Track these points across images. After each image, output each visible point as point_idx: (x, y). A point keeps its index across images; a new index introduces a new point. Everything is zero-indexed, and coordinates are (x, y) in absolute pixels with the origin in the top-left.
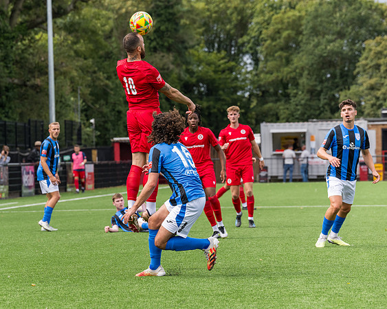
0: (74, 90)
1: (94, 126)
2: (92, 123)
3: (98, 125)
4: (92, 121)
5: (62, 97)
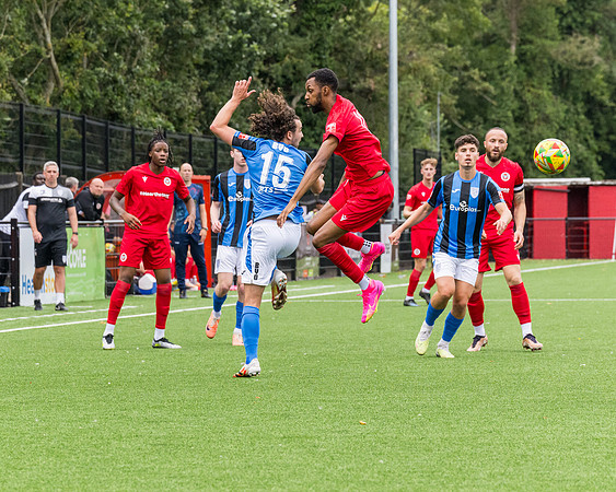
5: (409, 109)
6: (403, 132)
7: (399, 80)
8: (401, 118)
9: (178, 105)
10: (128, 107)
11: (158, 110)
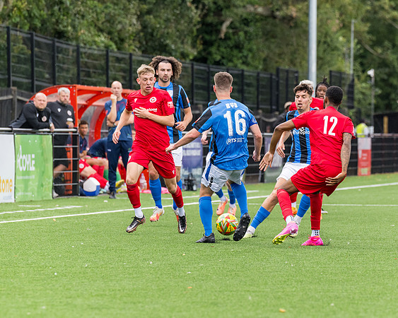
0: (345, 26)
1: (373, 80)
2: (369, 76)
3: (378, 79)
4: (371, 73)
5: (326, 35)
6: (321, 55)
7: (318, 8)
8: (319, 42)
9: (119, 27)
10: (74, 27)
11: (101, 30)
